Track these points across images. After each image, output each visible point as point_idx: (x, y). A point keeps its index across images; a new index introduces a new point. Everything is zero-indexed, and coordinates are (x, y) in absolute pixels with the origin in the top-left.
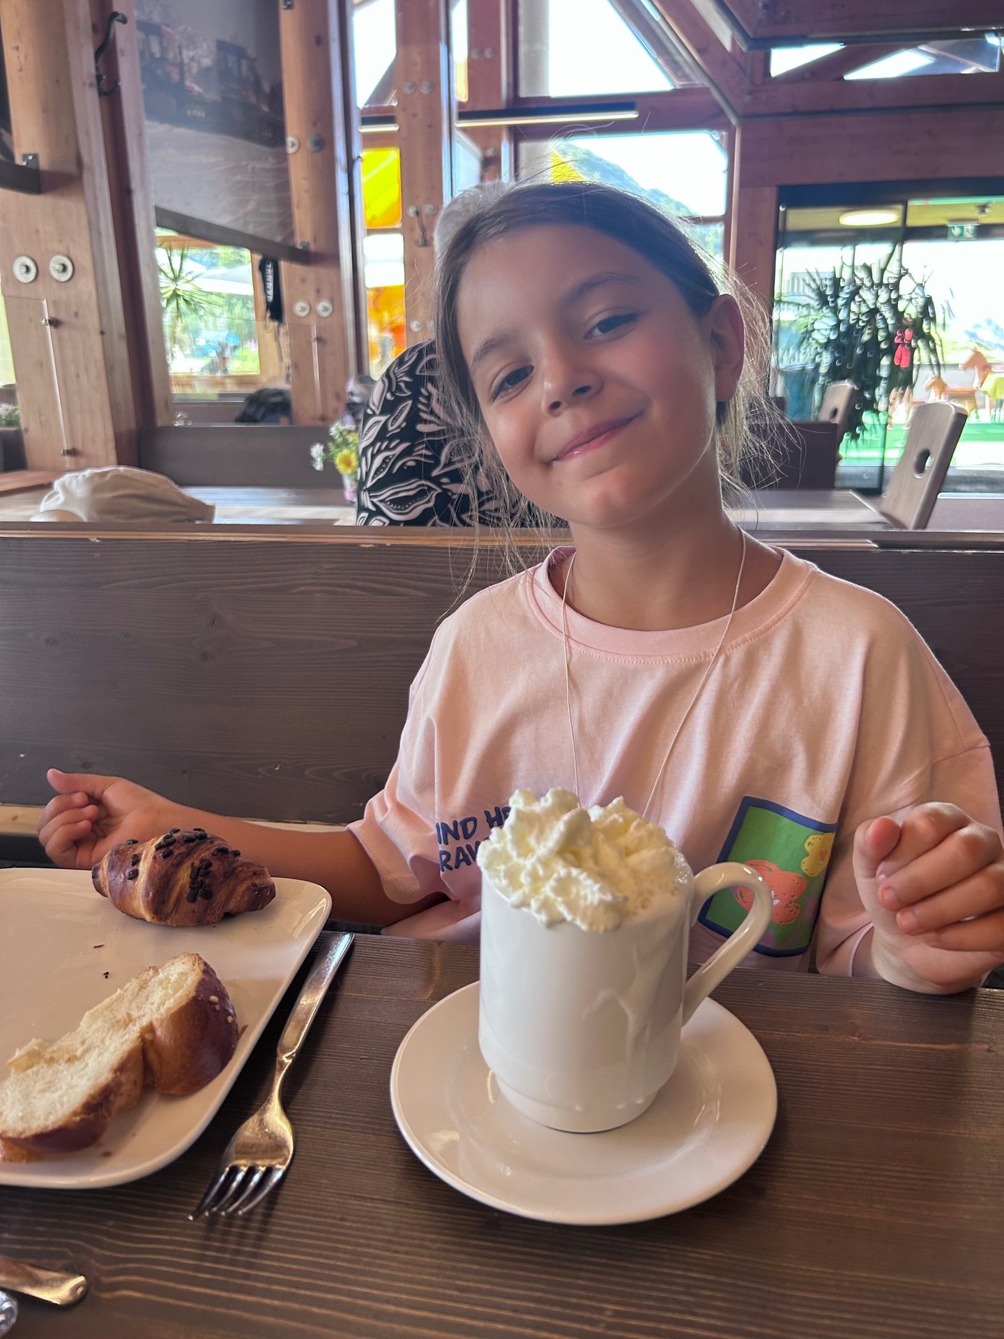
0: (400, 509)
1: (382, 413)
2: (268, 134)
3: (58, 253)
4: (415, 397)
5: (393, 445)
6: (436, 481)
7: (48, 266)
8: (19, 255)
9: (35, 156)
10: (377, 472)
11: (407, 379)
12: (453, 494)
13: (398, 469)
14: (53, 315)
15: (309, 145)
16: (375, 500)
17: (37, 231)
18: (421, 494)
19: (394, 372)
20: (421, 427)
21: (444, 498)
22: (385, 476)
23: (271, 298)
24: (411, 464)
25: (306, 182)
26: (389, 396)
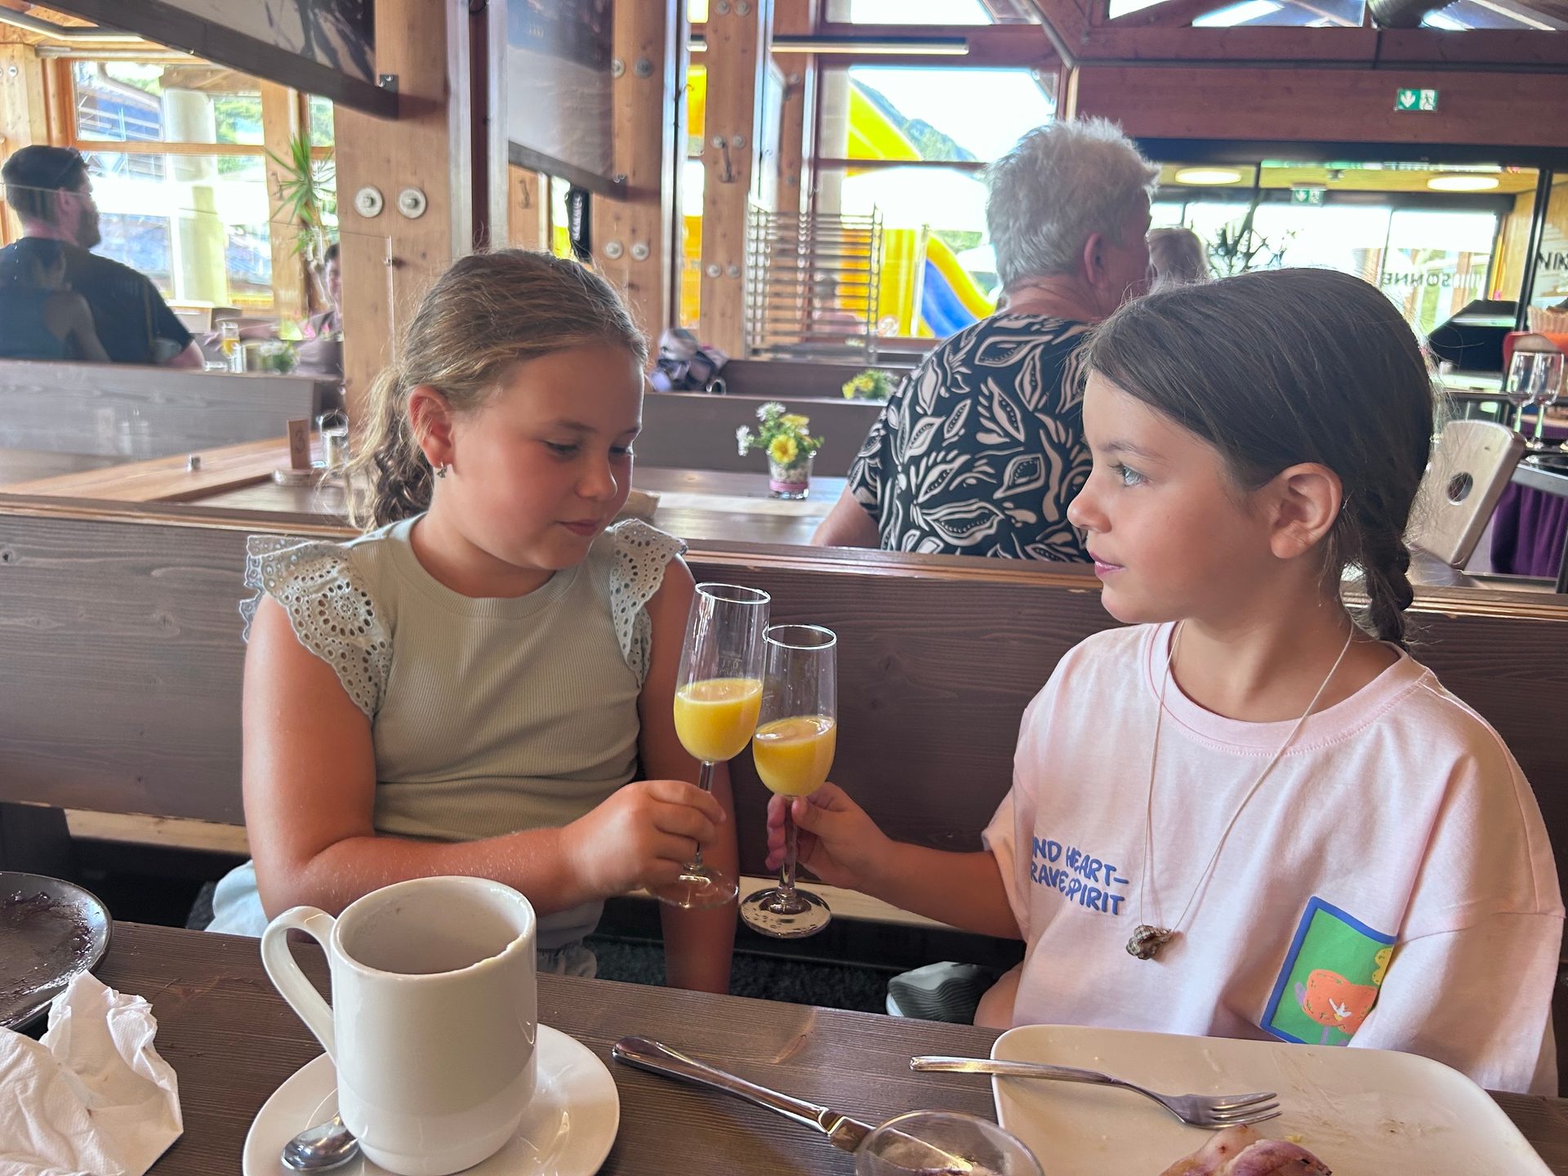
0: (958, 532)
1: (934, 414)
2: (597, 57)
3: (410, 186)
4: (975, 394)
5: (950, 457)
6: (998, 504)
7: (398, 200)
8: (364, 186)
9: (395, 78)
10: (930, 488)
11: (963, 370)
12: (1017, 522)
13: (957, 486)
14: (397, 254)
15: (635, 70)
16: (928, 518)
17: (389, 161)
18: (984, 517)
19: (948, 360)
20: (983, 438)
21: (1007, 524)
22: (939, 493)
23: (577, 236)
24: (972, 481)
25: (628, 109)
26: (943, 392)
